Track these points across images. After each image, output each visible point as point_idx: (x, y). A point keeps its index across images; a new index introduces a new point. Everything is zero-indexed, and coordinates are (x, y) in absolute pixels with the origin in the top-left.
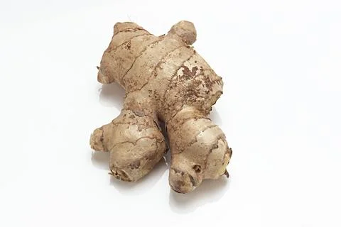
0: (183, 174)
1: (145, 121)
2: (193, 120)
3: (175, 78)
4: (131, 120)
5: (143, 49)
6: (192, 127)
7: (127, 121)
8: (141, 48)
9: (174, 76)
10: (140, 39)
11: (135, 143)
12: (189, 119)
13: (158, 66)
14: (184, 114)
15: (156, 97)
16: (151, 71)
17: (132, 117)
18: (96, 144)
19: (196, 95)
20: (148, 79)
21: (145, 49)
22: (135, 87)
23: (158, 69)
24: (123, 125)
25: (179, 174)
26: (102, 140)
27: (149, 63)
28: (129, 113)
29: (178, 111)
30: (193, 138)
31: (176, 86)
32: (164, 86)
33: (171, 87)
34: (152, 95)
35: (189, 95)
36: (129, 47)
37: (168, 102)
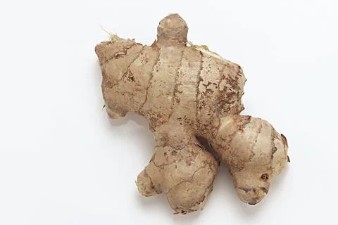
0: (254, 191)
1: (189, 151)
2: (239, 133)
3: (200, 96)
4: (174, 158)
5: (148, 76)
6: (242, 141)
7: (171, 160)
8: (146, 76)
9: (197, 95)
10: (138, 63)
11: (191, 180)
12: (235, 133)
13: (176, 91)
14: (226, 129)
15: (188, 122)
16: (170, 98)
17: (174, 153)
18: (148, 193)
19: (228, 103)
20: (172, 108)
21: (152, 76)
22: (161, 120)
23: (177, 94)
24: (170, 166)
25: (252, 192)
26: (153, 188)
27: (165, 91)
28: (168, 149)
29: (218, 128)
30: (249, 153)
31: (204, 104)
32: (193, 110)
33: (200, 108)
34: (183, 122)
35: (222, 107)
36: (132, 79)
37: (203, 123)
